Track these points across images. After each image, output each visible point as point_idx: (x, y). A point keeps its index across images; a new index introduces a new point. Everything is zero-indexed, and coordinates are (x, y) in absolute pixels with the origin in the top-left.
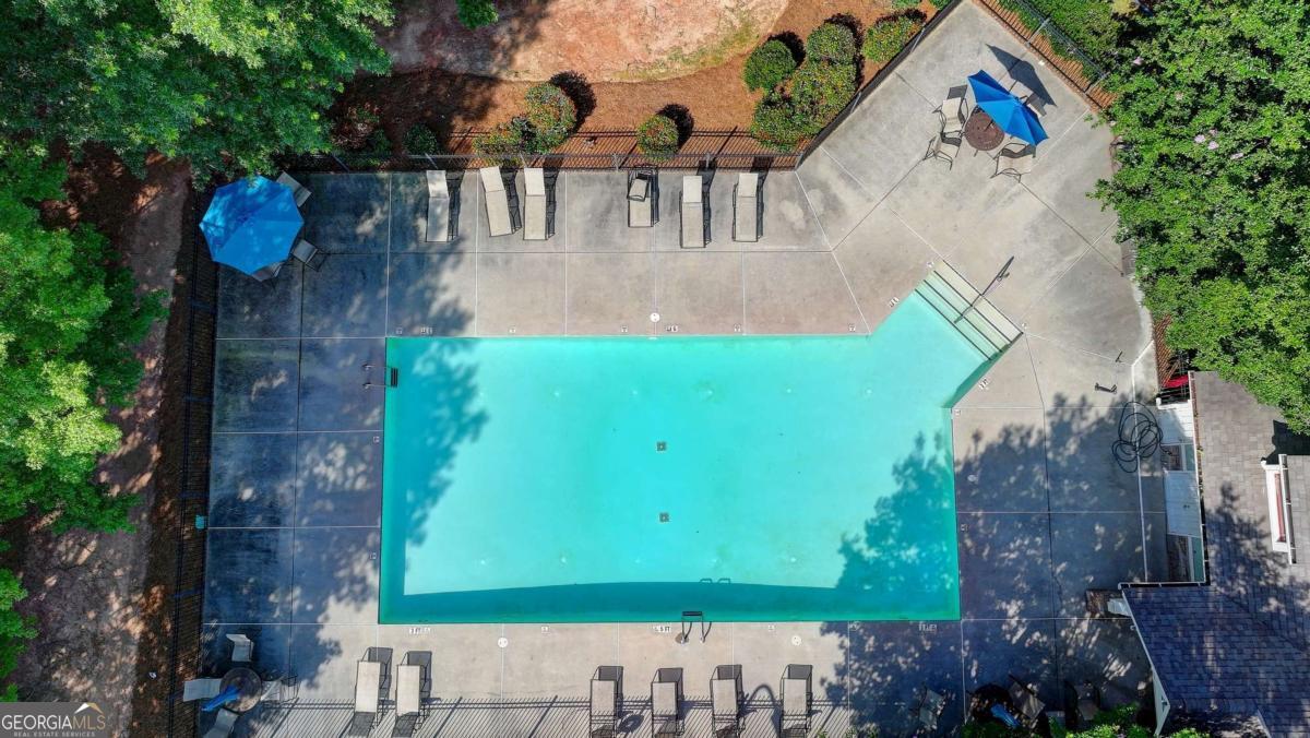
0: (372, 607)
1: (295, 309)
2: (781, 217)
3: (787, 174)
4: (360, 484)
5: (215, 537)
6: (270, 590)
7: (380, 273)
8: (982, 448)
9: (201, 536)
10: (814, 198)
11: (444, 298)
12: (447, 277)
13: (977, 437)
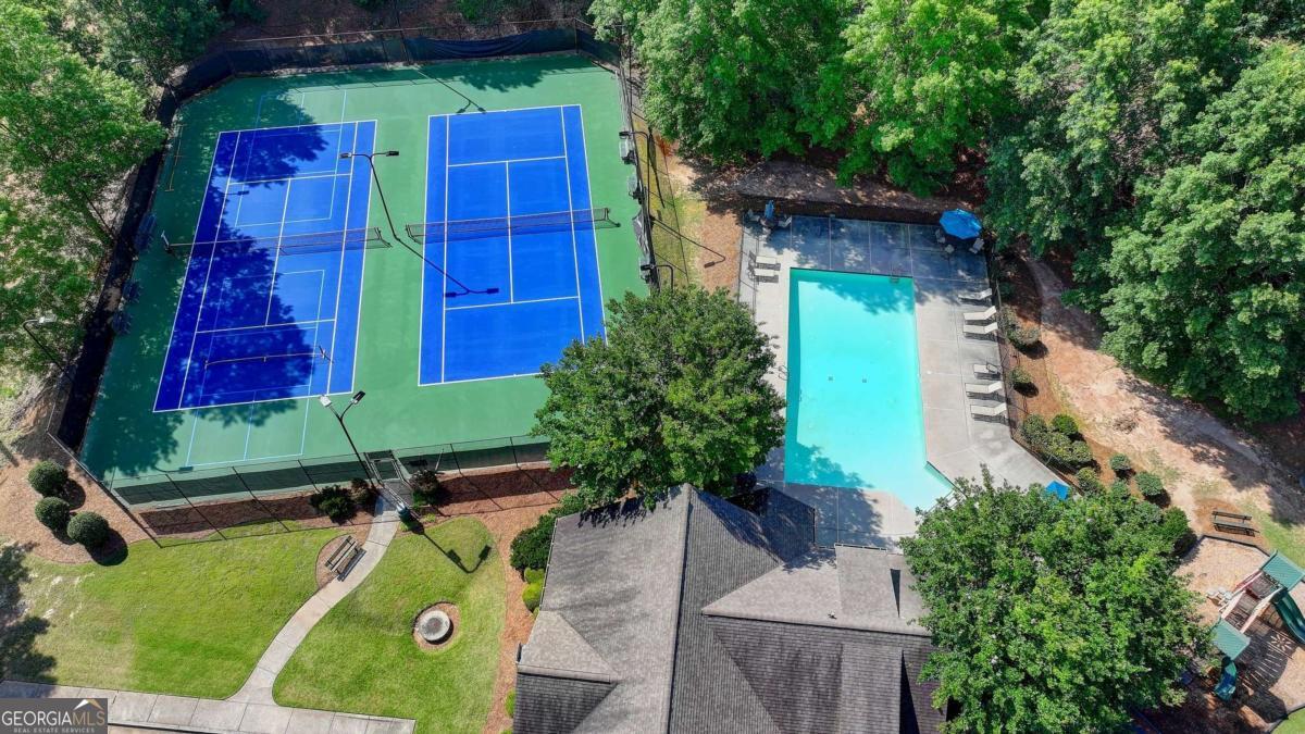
0: (796, 265)
1: (923, 248)
2: (985, 429)
3: (1008, 434)
4: (847, 264)
5: (827, 221)
6: (804, 235)
7: (942, 276)
8: (870, 502)
9: (827, 216)
10: (998, 444)
11: (930, 297)
12: (940, 299)
13: (875, 501)
